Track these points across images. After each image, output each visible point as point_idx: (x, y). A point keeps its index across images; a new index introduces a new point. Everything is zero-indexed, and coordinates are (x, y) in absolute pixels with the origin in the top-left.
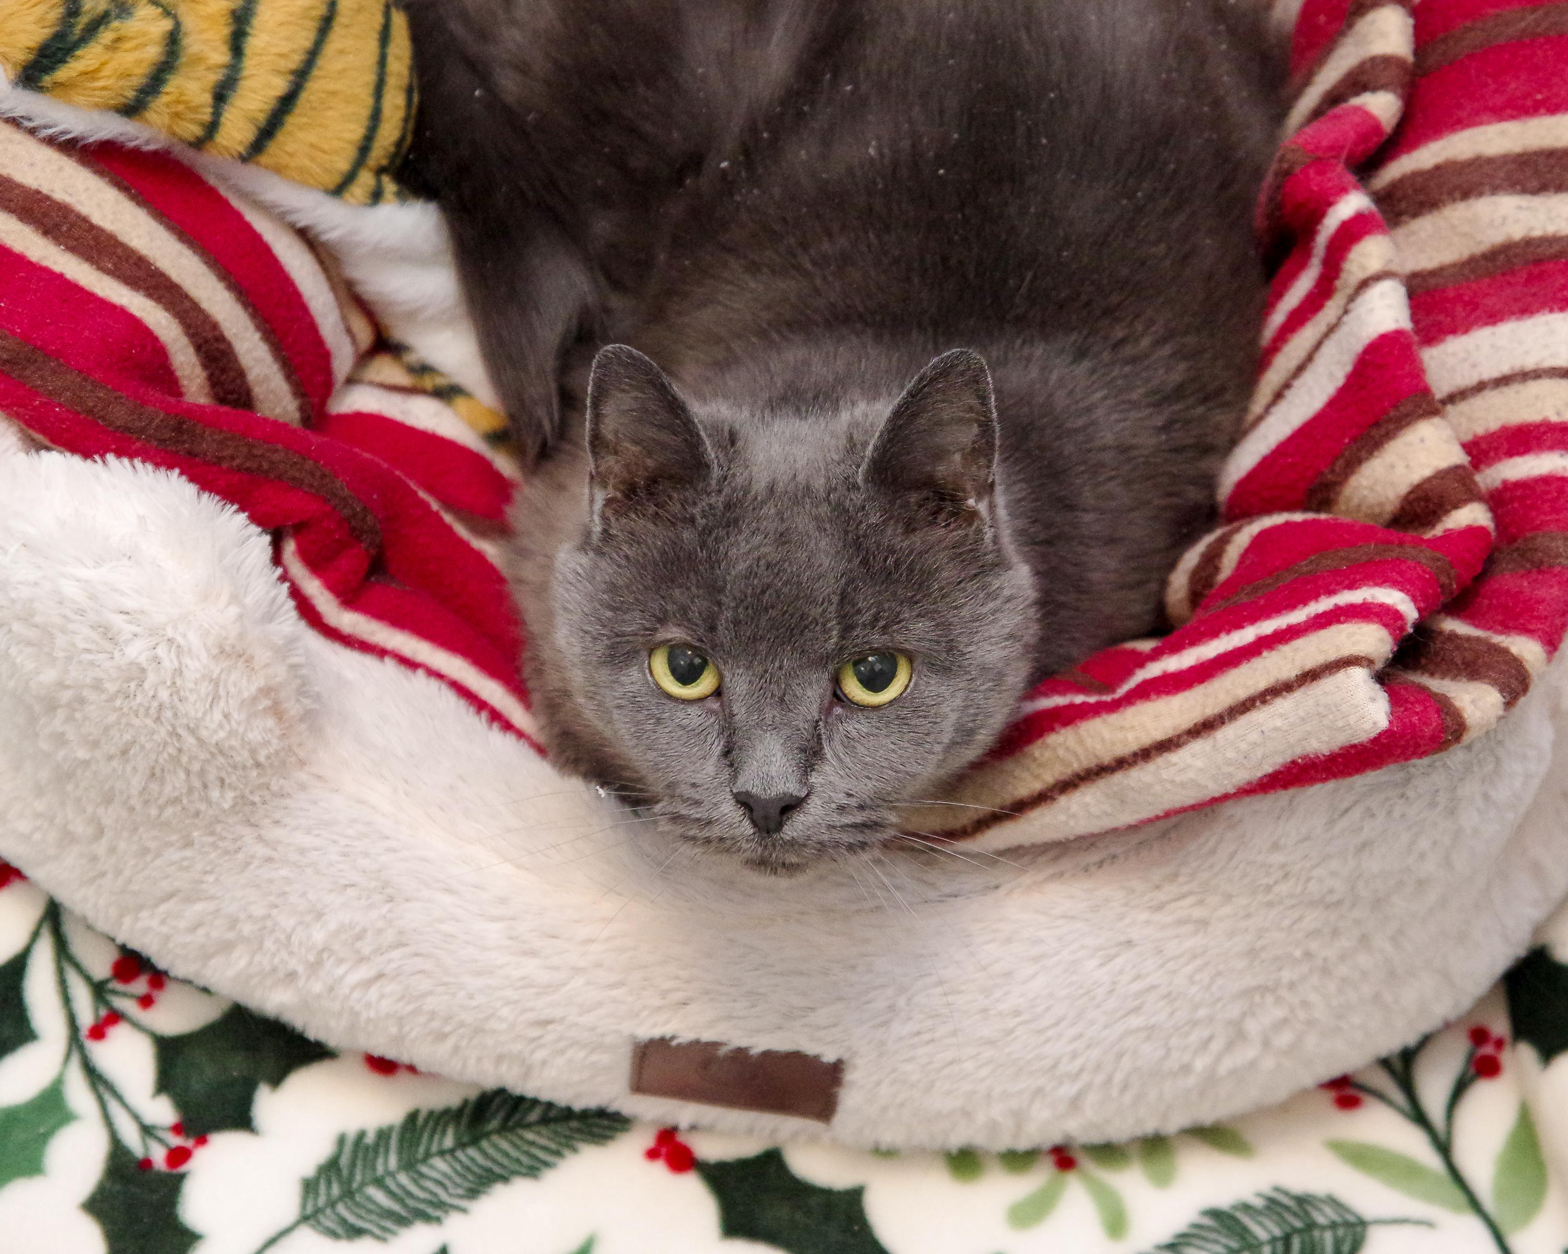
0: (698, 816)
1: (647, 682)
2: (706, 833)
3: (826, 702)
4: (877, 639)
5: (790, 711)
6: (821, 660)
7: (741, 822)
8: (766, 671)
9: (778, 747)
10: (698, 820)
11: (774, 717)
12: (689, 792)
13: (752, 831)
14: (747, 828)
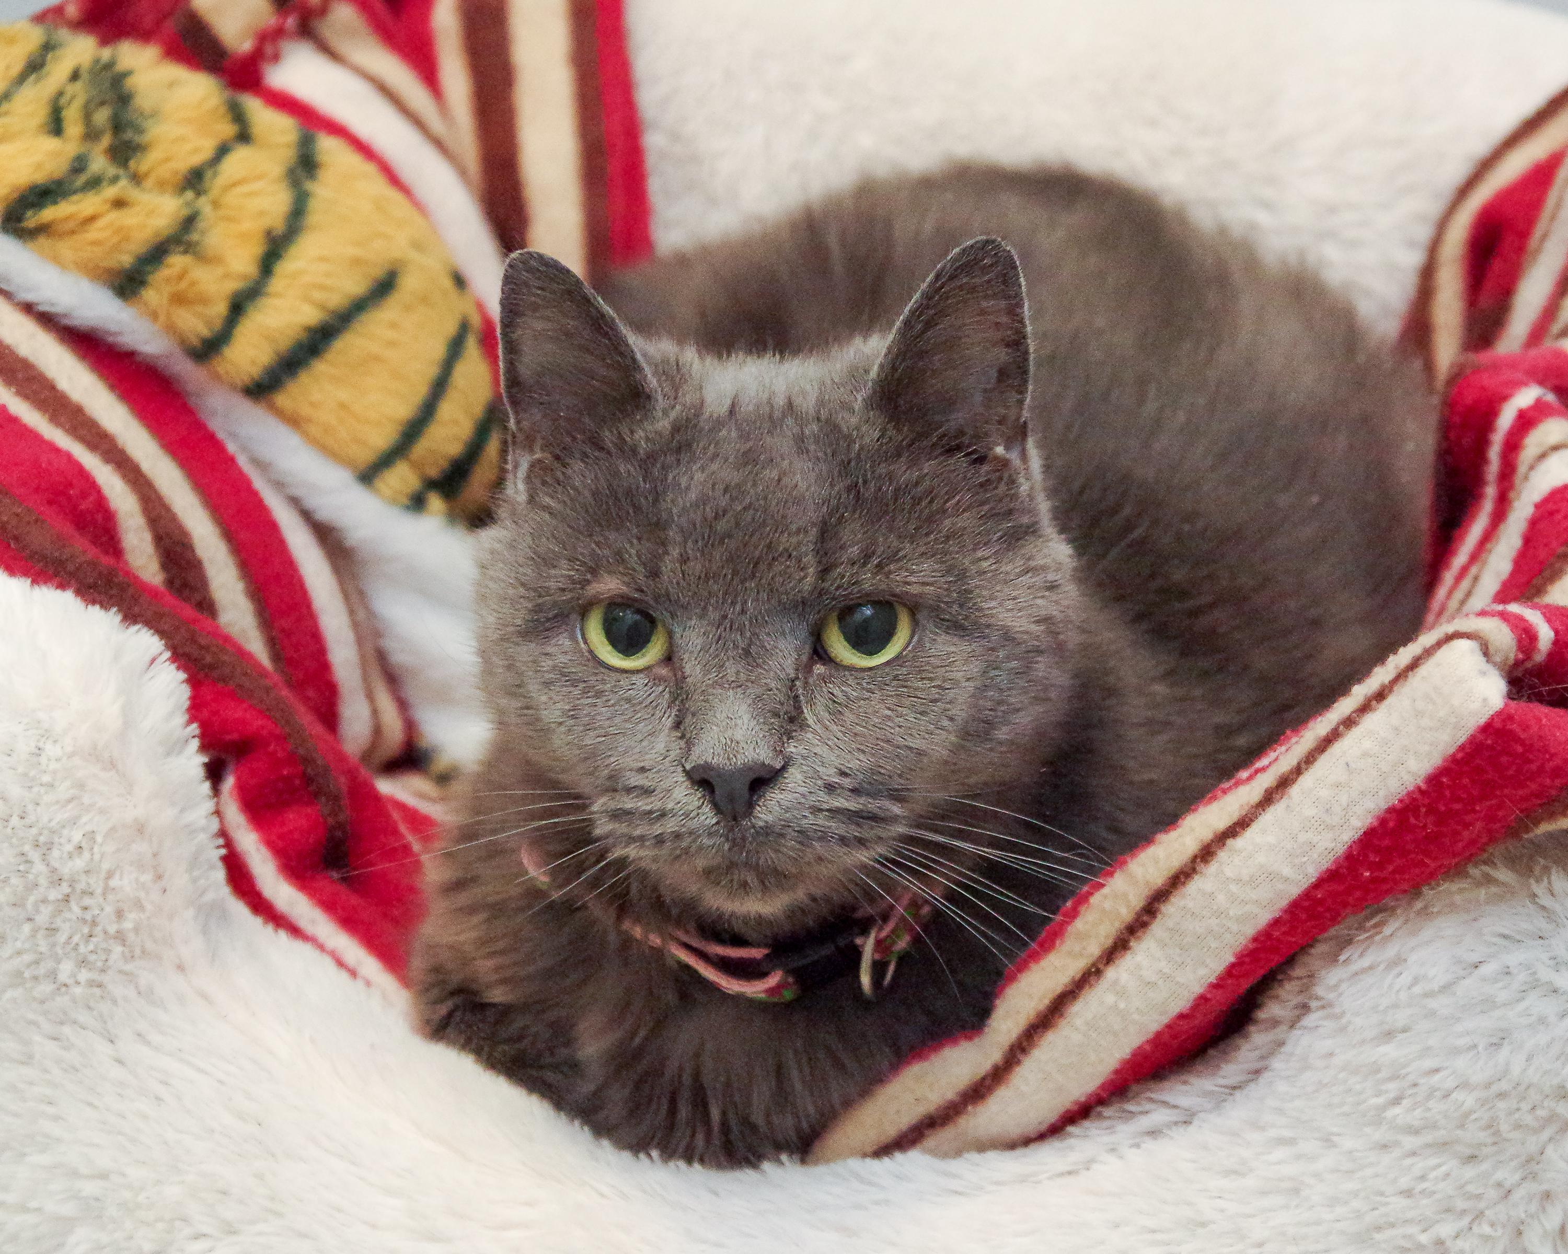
0: (648, 808)
1: (581, 651)
2: (657, 829)
3: (804, 658)
4: (869, 581)
5: (758, 665)
6: (796, 607)
7: (699, 808)
8: (725, 617)
9: (744, 707)
10: (650, 812)
11: (738, 673)
12: (635, 780)
13: (714, 821)
14: (708, 817)
